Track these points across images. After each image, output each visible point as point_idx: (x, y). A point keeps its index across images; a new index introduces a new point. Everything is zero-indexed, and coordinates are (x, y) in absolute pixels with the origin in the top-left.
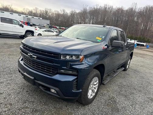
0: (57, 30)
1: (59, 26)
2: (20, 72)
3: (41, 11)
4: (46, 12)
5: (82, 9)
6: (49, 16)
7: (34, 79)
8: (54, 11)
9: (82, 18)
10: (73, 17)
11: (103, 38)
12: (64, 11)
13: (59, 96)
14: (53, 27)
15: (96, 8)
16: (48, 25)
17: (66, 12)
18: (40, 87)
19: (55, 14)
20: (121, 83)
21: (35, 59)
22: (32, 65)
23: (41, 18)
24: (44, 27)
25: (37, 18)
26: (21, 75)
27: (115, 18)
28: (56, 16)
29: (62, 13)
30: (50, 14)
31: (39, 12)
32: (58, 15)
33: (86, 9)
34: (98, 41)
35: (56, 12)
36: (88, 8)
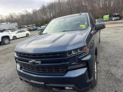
0: (27, 29)
1: (27, 25)
2: (21, 79)
3: (6, 16)
4: (12, 17)
5: (41, 6)
6: (15, 19)
7: (44, 84)
8: (18, 14)
9: (43, 13)
10: (35, 15)
11: (86, 24)
12: (26, 11)
13: (76, 91)
14: (22, 27)
15: (52, 3)
16: (17, 26)
17: (29, 12)
18: (54, 89)
19: (20, 16)
20: (104, 56)
21: (40, 64)
22: (36, 70)
23: (8, 22)
24: (14, 29)
25: (5, 23)
26: (25, 83)
27: (69, 7)
28: (21, 18)
29: (25, 13)
30: (15, 17)
31: (4, 18)
32: (23, 16)
33: (44, 5)
34: (83, 28)
35: (20, 14)
36: (45, 4)
